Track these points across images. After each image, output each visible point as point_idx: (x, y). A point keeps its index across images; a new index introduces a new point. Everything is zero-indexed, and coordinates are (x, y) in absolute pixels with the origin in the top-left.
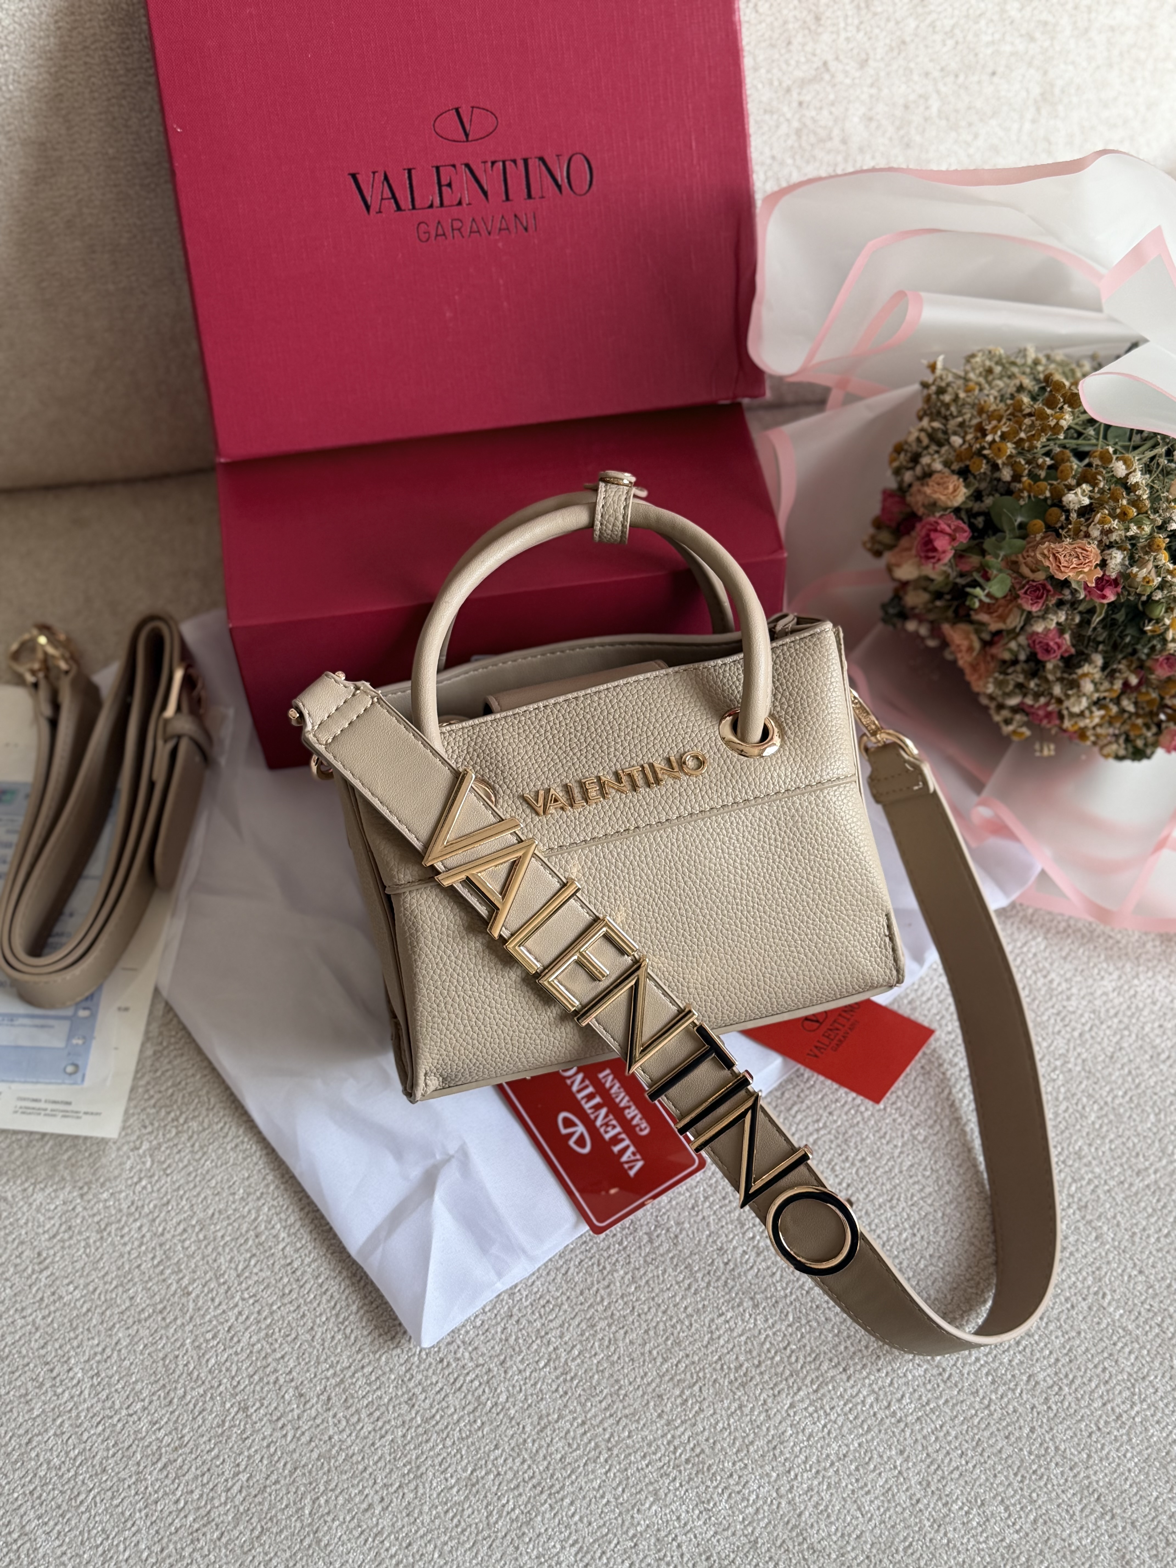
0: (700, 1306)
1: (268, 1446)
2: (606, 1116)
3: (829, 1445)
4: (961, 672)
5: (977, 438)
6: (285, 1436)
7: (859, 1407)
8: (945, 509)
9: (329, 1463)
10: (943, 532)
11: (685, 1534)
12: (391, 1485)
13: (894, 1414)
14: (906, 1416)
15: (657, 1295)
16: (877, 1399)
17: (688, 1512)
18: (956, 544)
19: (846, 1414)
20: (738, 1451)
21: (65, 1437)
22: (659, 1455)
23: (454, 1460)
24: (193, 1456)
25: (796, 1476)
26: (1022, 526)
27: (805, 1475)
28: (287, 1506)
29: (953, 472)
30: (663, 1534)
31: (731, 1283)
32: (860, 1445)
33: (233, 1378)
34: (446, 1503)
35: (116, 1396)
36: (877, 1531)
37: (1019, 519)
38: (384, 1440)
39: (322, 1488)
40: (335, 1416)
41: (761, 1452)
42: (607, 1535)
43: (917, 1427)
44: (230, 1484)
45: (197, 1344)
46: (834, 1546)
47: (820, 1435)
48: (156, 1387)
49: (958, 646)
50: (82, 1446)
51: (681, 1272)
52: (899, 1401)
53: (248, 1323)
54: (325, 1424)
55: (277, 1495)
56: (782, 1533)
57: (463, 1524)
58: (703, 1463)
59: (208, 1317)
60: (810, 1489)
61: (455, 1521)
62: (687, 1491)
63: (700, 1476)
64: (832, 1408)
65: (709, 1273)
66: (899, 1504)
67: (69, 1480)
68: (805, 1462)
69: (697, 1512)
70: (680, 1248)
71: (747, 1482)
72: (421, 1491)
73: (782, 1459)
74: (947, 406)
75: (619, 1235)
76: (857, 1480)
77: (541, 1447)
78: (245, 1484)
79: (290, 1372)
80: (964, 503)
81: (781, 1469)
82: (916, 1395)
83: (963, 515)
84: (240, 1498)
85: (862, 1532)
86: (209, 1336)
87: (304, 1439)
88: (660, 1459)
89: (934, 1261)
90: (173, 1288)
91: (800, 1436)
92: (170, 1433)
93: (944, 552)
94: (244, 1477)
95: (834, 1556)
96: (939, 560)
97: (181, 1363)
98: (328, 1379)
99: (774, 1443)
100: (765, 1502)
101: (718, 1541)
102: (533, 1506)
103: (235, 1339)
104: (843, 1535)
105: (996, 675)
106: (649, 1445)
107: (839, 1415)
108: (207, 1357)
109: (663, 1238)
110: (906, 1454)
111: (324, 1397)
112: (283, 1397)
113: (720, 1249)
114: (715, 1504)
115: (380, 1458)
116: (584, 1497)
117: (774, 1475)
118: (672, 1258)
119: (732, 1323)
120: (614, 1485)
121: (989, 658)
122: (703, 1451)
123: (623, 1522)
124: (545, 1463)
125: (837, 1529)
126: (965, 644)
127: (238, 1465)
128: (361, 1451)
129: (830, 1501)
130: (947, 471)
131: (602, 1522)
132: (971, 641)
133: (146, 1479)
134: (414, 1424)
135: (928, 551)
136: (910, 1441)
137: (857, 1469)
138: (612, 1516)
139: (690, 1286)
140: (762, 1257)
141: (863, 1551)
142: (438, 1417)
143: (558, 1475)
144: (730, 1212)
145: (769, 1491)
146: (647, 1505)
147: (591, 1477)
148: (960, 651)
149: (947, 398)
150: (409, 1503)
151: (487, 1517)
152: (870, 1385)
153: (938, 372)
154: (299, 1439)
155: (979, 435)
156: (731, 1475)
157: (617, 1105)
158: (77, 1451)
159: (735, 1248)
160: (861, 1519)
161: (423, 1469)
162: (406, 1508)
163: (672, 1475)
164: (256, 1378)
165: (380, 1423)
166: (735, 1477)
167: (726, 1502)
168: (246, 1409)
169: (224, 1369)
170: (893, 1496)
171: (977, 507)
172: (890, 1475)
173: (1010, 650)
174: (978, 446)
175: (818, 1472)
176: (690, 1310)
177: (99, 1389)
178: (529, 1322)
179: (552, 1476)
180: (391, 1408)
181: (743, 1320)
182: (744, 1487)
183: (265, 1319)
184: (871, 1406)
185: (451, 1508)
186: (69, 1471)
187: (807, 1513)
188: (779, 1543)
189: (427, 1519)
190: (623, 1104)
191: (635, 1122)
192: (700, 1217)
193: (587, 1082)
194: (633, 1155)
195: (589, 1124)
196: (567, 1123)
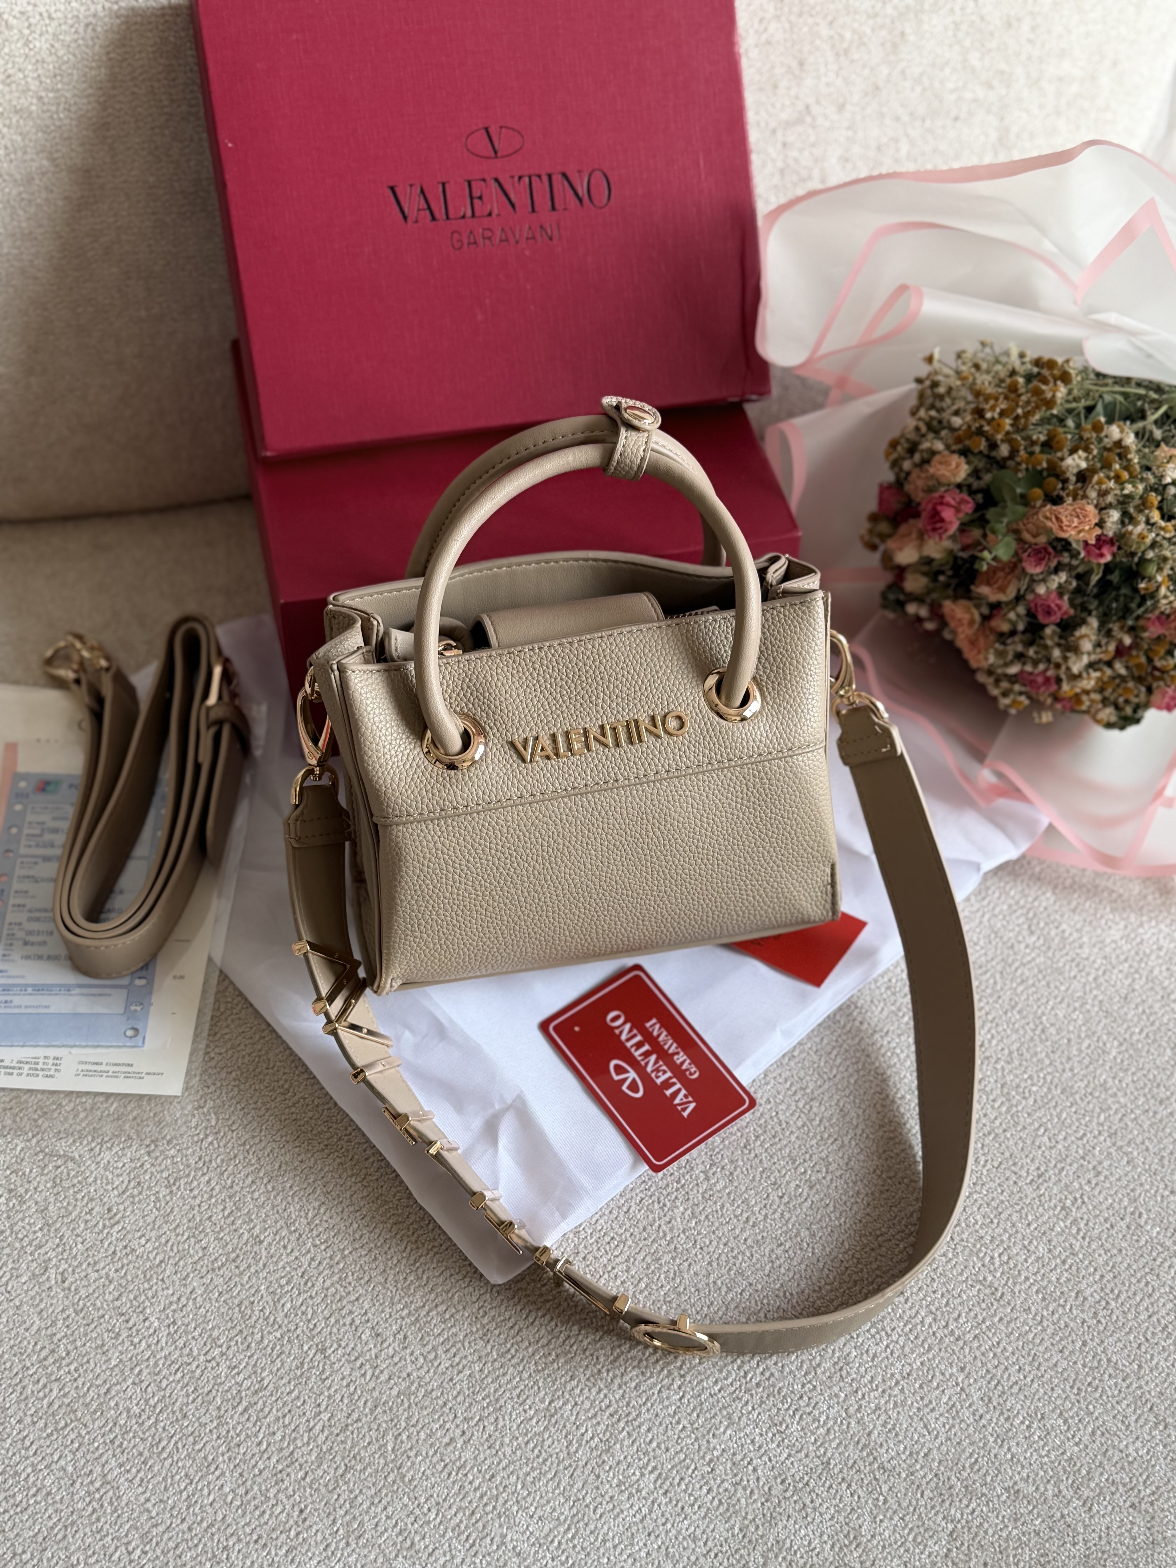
0: (760, 1237)
1: (348, 1385)
2: (656, 1062)
3: (892, 1365)
4: (958, 652)
5: (975, 420)
6: (364, 1375)
7: (919, 1327)
8: (949, 485)
9: (409, 1400)
10: (948, 505)
11: (760, 1458)
12: (472, 1418)
13: (952, 1333)
14: (964, 1334)
15: (717, 1229)
16: (935, 1320)
17: (761, 1435)
18: (961, 515)
19: (906, 1335)
20: (806, 1373)
21: (144, 1385)
22: (730, 1380)
23: (532, 1391)
24: (274, 1399)
25: (864, 1395)
26: (1022, 495)
27: (872, 1394)
28: (369, 1444)
29: (953, 452)
30: (739, 1457)
31: (787, 1215)
32: (922, 1364)
33: (309, 1321)
34: (526, 1435)
35: (194, 1343)
36: (944, 1449)
37: (1019, 491)
38: (462, 1375)
39: (404, 1424)
40: (412, 1354)
41: (828, 1374)
42: (684, 1460)
43: (976, 1344)
44: (312, 1424)
45: (271, 1290)
46: (903, 1465)
47: (884, 1355)
48: (234, 1332)
49: (960, 620)
50: (162, 1393)
51: (738, 1207)
52: (956, 1320)
53: (321, 1268)
54: (403, 1362)
55: (359, 1433)
56: (853, 1453)
57: (544, 1454)
58: (774, 1386)
59: (281, 1264)
60: (878, 1408)
61: (536, 1451)
62: (759, 1414)
63: (771, 1399)
64: (893, 1330)
65: (765, 1206)
66: (963, 1420)
67: (150, 1427)
68: (871, 1382)
69: (770, 1435)
70: (736, 1184)
71: (817, 1403)
72: (501, 1423)
73: (849, 1380)
74: (941, 397)
75: (676, 1174)
76: (922, 1398)
77: (615, 1377)
78: (327, 1424)
79: (366, 1313)
80: (965, 479)
81: (849, 1389)
82: (972, 1314)
83: (965, 489)
84: (322, 1438)
85: (930, 1450)
86: (283, 1282)
87: (383, 1378)
88: (732, 1384)
89: (978, 1188)
90: (245, 1237)
91: (865, 1357)
92: (249, 1377)
93: (951, 523)
94: (325, 1416)
95: (904, 1475)
96: (946, 530)
97: (257, 1309)
98: (403, 1318)
99: (841, 1364)
100: (835, 1423)
101: (792, 1463)
102: (611, 1434)
103: (310, 1284)
104: (911, 1454)
105: (997, 646)
106: (720, 1371)
107: (900, 1336)
108: (282, 1302)
109: (719, 1175)
110: (967, 1370)
111: (400, 1336)
112: (360, 1337)
113: (775, 1184)
114: (787, 1426)
115: (459, 1393)
116: (661, 1424)
117: (843, 1395)
118: (729, 1194)
119: (791, 1252)
120: (689, 1411)
121: (988, 632)
122: (772, 1374)
123: (699, 1447)
124: (621, 1392)
125: (905, 1448)
126: (966, 617)
127: (319, 1405)
128: (441, 1386)
129: (897, 1420)
130: (946, 453)
131: (679, 1448)
132: (972, 614)
133: (227, 1423)
134: (490, 1359)
135: (935, 523)
136: (969, 1358)
137: (921, 1387)
138: (689, 1442)
139: (747, 1218)
140: (814, 1191)
141: (931, 1470)
142: (513, 1351)
143: (633, 1403)
144: (780, 1150)
145: (838, 1412)
146: (722, 1430)
147: (666, 1403)
148: (962, 625)
149: (942, 390)
150: (490, 1436)
151: (567, 1447)
152: (927, 1306)
153: (934, 364)
154: (378, 1378)
155: (976, 416)
156: (801, 1397)
157: (666, 1052)
158: (156, 1399)
159: (788, 1183)
160: (928, 1437)
161: (502, 1402)
162: (487, 1440)
163: (745, 1399)
164: (333, 1320)
165: (457, 1359)
166: (805, 1398)
167: (798, 1423)
168: (323, 1351)
169: (299, 1313)
170: (957, 1412)
171: (976, 485)
172: (952, 1391)
173: (1010, 621)
174: (977, 425)
175: (884, 1391)
176: (749, 1242)
177: (176, 1337)
178: (595, 1258)
179: (628, 1404)
180: (466, 1344)
181: (801, 1249)
182: (814, 1408)
183: (338, 1263)
184: (930, 1325)
185: (532, 1439)
186: (149, 1418)
187: (876, 1432)
188: (851, 1462)
189: (508, 1450)
190: (671, 1051)
191: (684, 1067)
192: (753, 1155)
193: (635, 1031)
194: (686, 1096)
195: (640, 1070)
196: (619, 1070)
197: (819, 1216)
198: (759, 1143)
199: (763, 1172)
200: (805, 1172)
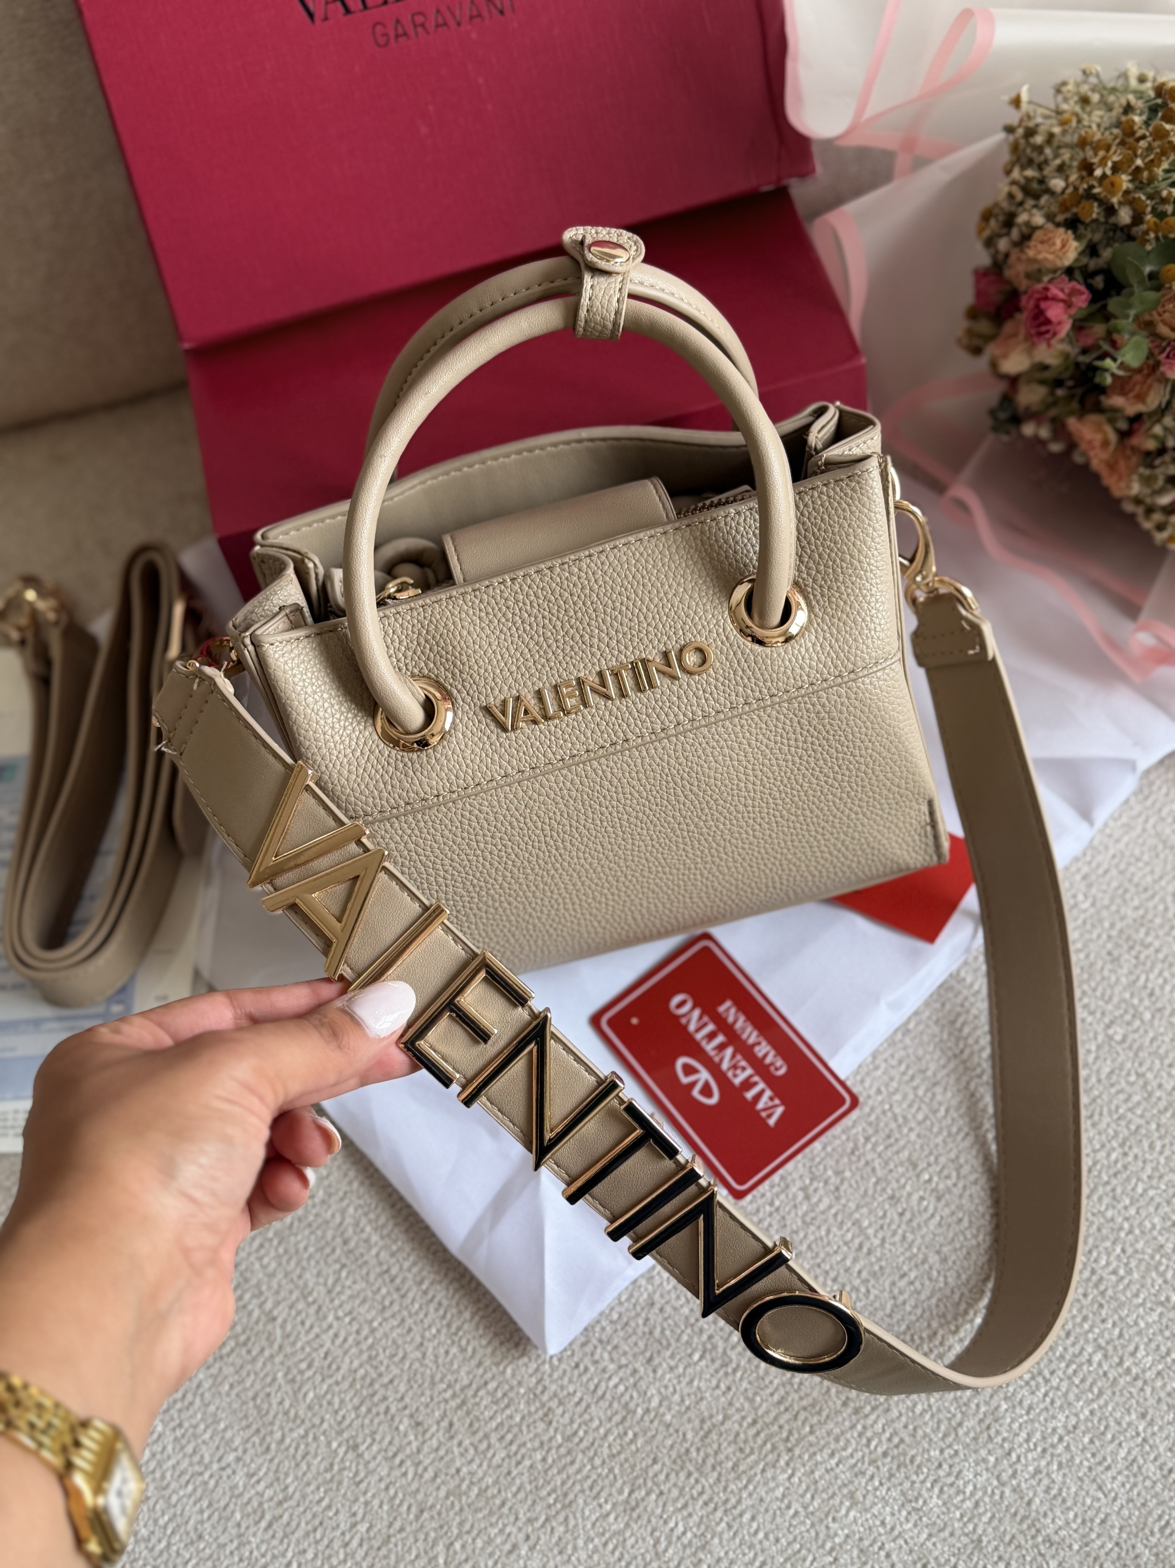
0: (876, 1268)
1: (387, 1488)
2: (733, 1056)
3: (1054, 1417)
4: (1096, 477)
5: (1082, 178)
6: (405, 1474)
7: (1085, 1368)
8: (1055, 271)
9: (460, 1501)
10: (1055, 299)
11: (894, 1540)
12: (536, 1519)
13: (1128, 1371)
14: (1144, 1371)
15: (823, 1261)
16: (1105, 1356)
17: (893, 1514)
18: (1073, 311)
19: (1069, 1378)
20: (945, 1436)
21: (151, 1502)
22: (850, 1450)
23: (607, 1482)
24: (301, 1509)
25: (1019, 1458)
26: (1152, 276)
27: (1030, 1456)
28: (417, 1557)
29: (1058, 225)
30: (866, 1543)
31: (910, 1237)
32: (1092, 1412)
33: (336, 1412)
34: (603, 1534)
35: (204, 1448)
36: (1125, 1512)
37: (1148, 269)
38: (520, 1467)
39: (455, 1531)
40: (460, 1444)
41: (972, 1435)
42: (799, 1551)
43: (1159, 1383)
44: (348, 1537)
45: (290, 1377)
46: (1075, 1536)
47: (1042, 1406)
48: (248, 1433)
49: (1090, 442)
50: (172, 1511)
51: (848, 1230)
52: (1133, 1354)
53: (347, 1346)
54: (450, 1456)
55: (404, 1545)
56: (1010, 1527)
57: (626, 1556)
58: (905, 1454)
59: (299, 1345)
60: (1038, 1471)
61: (617, 1554)
62: (889, 1489)
63: (903, 1470)
64: (1052, 1373)
65: (882, 1227)
66: (1148, 1477)
67: (161, 1553)
68: (1027, 1441)
69: (904, 1513)
70: (843, 1201)
71: (960, 1472)
72: (572, 1522)
73: (999, 1439)
74: (1039, 149)
75: (769, 1195)
76: (1094, 1455)
77: (707, 1456)
78: (365, 1536)
79: (402, 1398)
80: (1076, 260)
81: (999, 1452)
82: (1153, 1345)
83: (1077, 274)
84: (361, 1553)
85: (1107, 1515)
86: (303, 1366)
87: (429, 1475)
88: (852, 1456)
89: (1154, 1182)
90: (256, 1314)
91: (1018, 1410)
92: (271, 1485)
93: (1060, 323)
94: (363, 1528)
95: (1076, 1547)
96: (1055, 334)
97: (274, 1401)
98: (446, 1401)
99: (987, 1422)
100: (985, 1493)
101: (934, 1544)
102: (707, 1528)
103: (334, 1367)
104: (1084, 1522)
105: (1142, 470)
106: (837, 1440)
107: (1061, 1380)
108: (304, 1390)
109: (821, 1192)
110: (1149, 1417)
111: (445, 1424)
112: (397, 1428)
113: (892, 1197)
114: (925, 1502)
115: (519, 1489)
116: (767, 1510)
117: (992, 1459)
118: (835, 1215)
119: (917, 1285)
120: (801, 1491)
121: (1129, 452)
122: (902, 1441)
123: (817, 1534)
124: (715, 1474)
125: (1076, 1516)
126: (1098, 438)
127: (354, 1514)
128: (496, 1482)
129: (1064, 1483)
130: (1050, 226)
131: (791, 1537)
132: (1105, 434)
133: (249, 1542)
134: (554, 1444)
135: (1039, 325)
136: (1152, 1401)
137: (1091, 1441)
138: (803, 1529)
139: (861, 1246)
140: (943, 1202)
141: (1111, 1538)
142: (581, 1433)
143: (732, 1487)
144: (897, 1153)
145: (988, 1480)
146: (843, 1511)
147: (772, 1485)
148: (1093, 448)
149: (1039, 139)
150: (560, 1539)
151: (655, 1546)
152: (1095, 1340)
153: (1024, 106)
154: (421, 1476)
155: (1084, 173)
156: (940, 1465)
157: (744, 1042)
158: (166, 1518)
159: (909, 1195)
160: (1104, 1501)
161: (571, 1496)
162: (557, 1544)
163: (869, 1473)
164: (363, 1409)
165: (514, 1448)
166: (945, 1466)
167: (938, 1497)
168: (356, 1447)
169: (325, 1403)
170: (1140, 1468)
171: (1093, 264)
172: (1132, 1444)
173: (1155, 437)
174: (1085, 186)
175: (1044, 1451)
176: (864, 1275)
177: (184, 1442)
178: (675, 1309)
179: (725, 1489)
180: (524, 1428)
181: (930, 1279)
182: (957, 1477)
183: (366, 1338)
184: (1100, 1365)
185: (610, 1539)
186: (160, 1541)
187: (1037, 1500)
188: (1007, 1539)
189: (583, 1556)
190: (751, 1041)
191: (768, 1060)
192: (862, 1162)
193: (706, 1019)
194: (771, 1099)
195: (714, 1069)
196: (689, 1070)
197: (951, 1235)
198: (869, 1146)
199: (876, 1184)
200: (930, 1180)
